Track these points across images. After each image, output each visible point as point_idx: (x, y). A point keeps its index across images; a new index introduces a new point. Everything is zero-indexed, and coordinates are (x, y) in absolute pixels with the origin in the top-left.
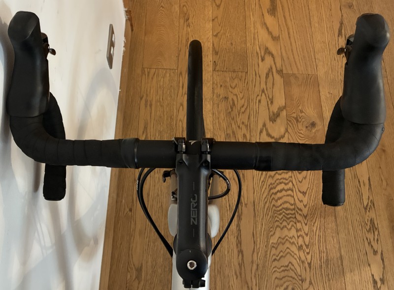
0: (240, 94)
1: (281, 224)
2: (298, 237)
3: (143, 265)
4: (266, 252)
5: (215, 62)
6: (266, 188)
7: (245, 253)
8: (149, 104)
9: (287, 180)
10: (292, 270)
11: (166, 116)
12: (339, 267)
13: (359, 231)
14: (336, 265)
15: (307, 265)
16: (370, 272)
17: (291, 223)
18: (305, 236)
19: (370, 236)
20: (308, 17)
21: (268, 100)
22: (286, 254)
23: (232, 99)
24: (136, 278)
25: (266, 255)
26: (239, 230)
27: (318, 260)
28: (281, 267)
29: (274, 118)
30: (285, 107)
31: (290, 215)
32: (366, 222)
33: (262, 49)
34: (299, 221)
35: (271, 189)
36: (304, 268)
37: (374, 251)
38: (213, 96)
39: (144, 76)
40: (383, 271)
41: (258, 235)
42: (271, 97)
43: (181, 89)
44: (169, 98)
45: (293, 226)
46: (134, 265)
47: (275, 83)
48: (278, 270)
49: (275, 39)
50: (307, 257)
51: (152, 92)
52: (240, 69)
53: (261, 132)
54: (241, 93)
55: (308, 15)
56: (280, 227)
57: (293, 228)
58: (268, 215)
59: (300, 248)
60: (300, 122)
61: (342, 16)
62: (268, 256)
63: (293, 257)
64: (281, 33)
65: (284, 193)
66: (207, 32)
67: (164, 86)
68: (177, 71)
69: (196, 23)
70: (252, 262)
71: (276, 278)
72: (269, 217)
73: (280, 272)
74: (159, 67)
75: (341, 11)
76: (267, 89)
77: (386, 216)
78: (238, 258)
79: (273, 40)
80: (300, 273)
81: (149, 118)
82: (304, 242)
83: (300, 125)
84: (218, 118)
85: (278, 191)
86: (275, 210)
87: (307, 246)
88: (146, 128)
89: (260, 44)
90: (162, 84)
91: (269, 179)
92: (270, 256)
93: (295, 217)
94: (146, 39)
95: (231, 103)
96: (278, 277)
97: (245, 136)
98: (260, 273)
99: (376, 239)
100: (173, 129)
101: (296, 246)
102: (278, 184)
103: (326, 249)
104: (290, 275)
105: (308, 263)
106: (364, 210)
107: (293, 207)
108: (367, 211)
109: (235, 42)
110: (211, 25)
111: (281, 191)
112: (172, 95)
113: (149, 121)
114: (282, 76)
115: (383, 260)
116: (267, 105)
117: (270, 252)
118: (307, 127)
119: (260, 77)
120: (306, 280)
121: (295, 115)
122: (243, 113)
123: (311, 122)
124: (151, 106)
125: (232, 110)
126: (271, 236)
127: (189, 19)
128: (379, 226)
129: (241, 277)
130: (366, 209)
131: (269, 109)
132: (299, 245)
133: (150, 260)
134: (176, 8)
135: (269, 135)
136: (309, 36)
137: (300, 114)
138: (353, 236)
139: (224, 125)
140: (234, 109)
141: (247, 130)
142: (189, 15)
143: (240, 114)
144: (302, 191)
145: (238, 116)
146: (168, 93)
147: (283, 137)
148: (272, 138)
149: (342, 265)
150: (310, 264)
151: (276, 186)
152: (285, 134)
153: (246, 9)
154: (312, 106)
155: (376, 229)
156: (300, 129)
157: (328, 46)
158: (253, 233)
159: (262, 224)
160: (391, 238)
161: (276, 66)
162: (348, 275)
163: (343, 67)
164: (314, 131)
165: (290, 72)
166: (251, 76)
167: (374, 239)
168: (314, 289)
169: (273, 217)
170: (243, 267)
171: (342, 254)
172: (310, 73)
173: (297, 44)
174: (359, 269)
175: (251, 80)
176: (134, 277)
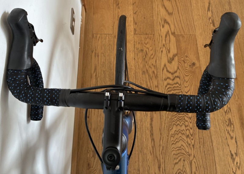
1: (176, 123)
2: (186, 130)
4: (168, 139)
5: (135, 29)
7: (155, 140)
8: (97, 55)
10: (183, 149)
11: (107, 62)
12: (210, 147)
13: (222, 126)
16: (229, 149)
17: (182, 122)
18: (190, 130)
19: (229, 128)
21: (167, 50)
22: (179, 140)
23: (146, 51)
25: (168, 141)
26: (152, 127)
27: (198, 143)
28: (177, 147)
29: (170, 61)
30: (176, 55)
31: (181, 118)
32: (226, 120)
33: (162, 21)
34: (187, 121)
36: (190, 148)
37: (231, 137)
38: (134, 49)
39: (93, 39)
40: (237, 149)
41: (163, 130)
42: (168, 48)
44: (109, 52)
45: (183, 124)
46: (91, 149)
47: (171, 40)
48: (175, 149)
49: (170, 14)
50: (192, 141)
51: (98, 47)
52: (150, 32)
53: (163, 69)
54: (151, 47)
56: (175, 125)
58: (168, 118)
59: (188, 136)
60: (186, 63)
62: (169, 141)
63: (184, 142)
64: (174, 11)
66: (130, 11)
67: (106, 44)
68: (112, 35)
69: (123, 6)
70: (160, 145)
71: (174, 154)
72: (169, 119)
73: (176, 151)
74: (102, 33)
76: (166, 44)
77: (238, 117)
78: (152, 143)
79: (169, 15)
80: (188, 151)
81: (97, 63)
82: (190, 134)
83: (186, 65)
84: (138, 62)
86: (172, 115)
87: (192, 135)
88: (95, 69)
89: (161, 17)
90: (104, 43)
92: (170, 142)
93: (184, 119)
94: (94, 16)
95: (145, 53)
97: (153, 72)
98: (164, 151)
99: (232, 130)
100: (111, 69)
101: (185, 135)
103: (203, 136)
104: (182, 152)
105: (192, 145)
106: (225, 113)
108: (227, 114)
109: (147, 17)
110: (132, 7)
112: (111, 49)
113: (97, 66)
114: (175, 36)
115: (236, 142)
116: (166, 53)
118: (190, 66)
119: (162, 37)
120: (191, 155)
121: (183, 59)
122: (152, 58)
123: (192, 63)
124: (98, 56)
125: (146, 57)
126: (171, 130)
127: (119, 4)
128: (234, 122)
129: (153, 154)
130: (226, 113)
131: (167, 56)
132: (187, 135)
135: (168, 71)
136: (190, 11)
137: (186, 58)
138: (219, 129)
139: (141, 66)
140: (147, 55)
141: (155, 68)
142: (119, 2)
143: (151, 59)
145: (149, 60)
146: (108, 48)
147: (176, 72)
148: (170, 73)
149: (212, 146)
150: (193, 146)
152: (177, 70)
154: (193, 53)
155: (232, 124)
156: (186, 67)
157: (201, 17)
158: (160, 128)
159: (165, 123)
160: (241, 129)
161: (171, 30)
162: (216, 151)
163: (211, 30)
164: (194, 68)
165: (179, 34)
166: (157, 36)
167: (231, 130)
168: (196, 160)
169: (171, 119)
170: (154, 148)
171: (212, 140)
172: (191, 34)
173: (183, 17)
174: (222, 148)
175: (156, 39)
176: (92, 156)
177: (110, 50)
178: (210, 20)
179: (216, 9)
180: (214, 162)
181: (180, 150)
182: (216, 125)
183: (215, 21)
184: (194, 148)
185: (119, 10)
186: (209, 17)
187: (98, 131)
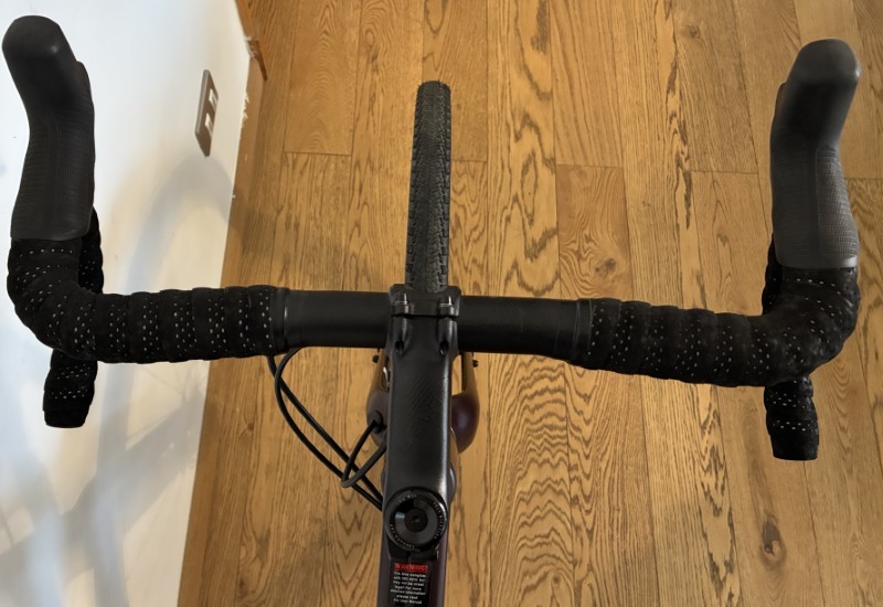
0: (472, 205)
1: (540, 455)
2: (571, 481)
3: (272, 530)
4: (509, 508)
6: (513, 387)
7: (466, 510)
8: (293, 221)
9: (554, 371)
10: (556, 543)
11: (325, 247)
12: (646, 538)
13: (687, 471)
14: (641, 535)
15: (584, 534)
16: (705, 548)
17: (559, 455)
18: (584, 480)
19: (710, 480)
20: (610, 54)
21: (525, 216)
22: (546, 514)
23: (456, 215)
24: (257, 556)
25: (508, 514)
27: (607, 526)
28: (536, 537)
29: (534, 251)
30: (556, 231)
31: (558, 440)
32: (704, 453)
33: (517, 117)
34: (574, 451)
35: (523, 388)
36: (579, 539)
37: (715, 507)
39: (285, 169)
40: (731, 548)
41: (494, 477)
42: (530, 211)
43: (357, 193)
44: (333, 213)
45: (561, 459)
46: (254, 533)
47: (539, 183)
48: (529, 543)
49: (544, 97)
50: (586, 518)
51: (300, 198)
52: (472, 155)
53: (508, 278)
54: (473, 202)
55: (611, 49)
56: (537, 462)
57: (562, 463)
58: (515, 439)
59: (574, 501)
60: (586, 259)
61: (677, 52)
62: (512, 517)
63: (560, 518)
64: (557, 88)
65: (547, 396)
67: (325, 188)
68: (350, 158)
69: (391, 64)
70: (481, 528)
71: (525, 558)
72: (516, 442)
73: (532, 548)
74: (316, 151)
75: (675, 42)
76: (523, 196)
77: (742, 442)
78: (454, 520)
79: (540, 99)
80: (570, 550)
81: (292, 250)
82: (582, 491)
83: (584, 266)
85: (536, 393)
86: (528, 429)
87: (587, 499)
88: (286, 269)
89: (513, 107)
90: (320, 184)
91: (520, 370)
92: (514, 517)
93: (568, 443)
94: (292, 95)
95: (453, 223)
96: (530, 556)
97: (476, 285)
98: (494, 548)
99: (720, 485)
100: (338, 272)
101: (565, 497)
102: (536, 380)
103: (623, 503)
104: (552, 553)
105: (587, 530)
106: (699, 431)
107: (564, 423)
108: (706, 432)
109: (466, 102)
110: (420, 69)
111: (541, 393)
112: (340, 206)
113: (292, 258)
114: (554, 171)
115: (731, 525)
116: (521, 226)
117: (516, 510)
118: (597, 270)
119: (510, 171)
120: (581, 562)
121: (575, 247)
122: (475, 241)
123: (606, 259)
124: (297, 227)
125: (454, 236)
126: (520, 478)
127: (376, 57)
128: (728, 461)
129: (458, 557)
130: (703, 428)
131: (525, 234)
132: (572, 495)
133: (284, 523)
134: (353, 35)
135: (522, 284)
136: (609, 88)
137: (586, 245)
138: (676, 480)
140: (459, 231)
141: (482, 274)
142: (377, 51)
143: (470, 244)
144: (583, 393)
145: (464, 247)
146: (332, 201)
147: (549, 288)
148: (529, 289)
149: (653, 535)
150: (590, 533)
151: (533, 383)
152: (553, 282)
153: (490, 37)
154: (610, 229)
155: (721, 466)
156: (583, 272)
157: (646, 112)
158: (485, 473)
159: (503, 457)
160: (750, 484)
161: (542, 150)
162: (662, 553)
163: (674, 153)
164: (610, 277)
165: (570, 162)
166: (494, 169)
167: (716, 485)
168: (596, 579)
169: (524, 442)
170: (462, 536)
171: (654, 514)
172: (609, 165)
173: (586, 107)
174: (684, 542)
175: (493, 176)
176: (254, 555)
177: (337, 209)
178: (675, 120)
179: (694, 86)
180: (655, 587)
181: (547, 544)
182: (668, 465)
183: (689, 127)
184: (591, 539)
185: (377, 78)
186: (670, 113)
187: (279, 473)
